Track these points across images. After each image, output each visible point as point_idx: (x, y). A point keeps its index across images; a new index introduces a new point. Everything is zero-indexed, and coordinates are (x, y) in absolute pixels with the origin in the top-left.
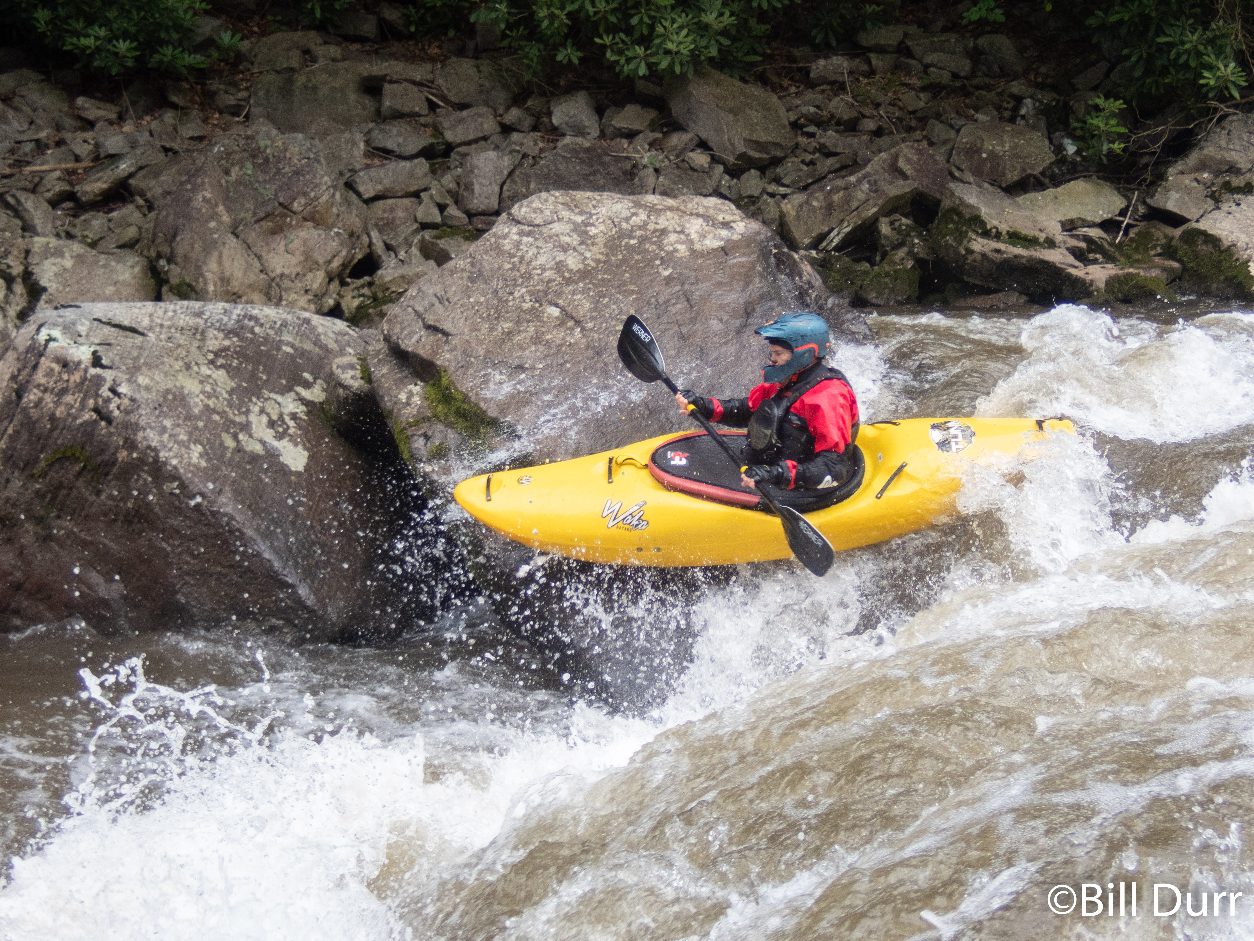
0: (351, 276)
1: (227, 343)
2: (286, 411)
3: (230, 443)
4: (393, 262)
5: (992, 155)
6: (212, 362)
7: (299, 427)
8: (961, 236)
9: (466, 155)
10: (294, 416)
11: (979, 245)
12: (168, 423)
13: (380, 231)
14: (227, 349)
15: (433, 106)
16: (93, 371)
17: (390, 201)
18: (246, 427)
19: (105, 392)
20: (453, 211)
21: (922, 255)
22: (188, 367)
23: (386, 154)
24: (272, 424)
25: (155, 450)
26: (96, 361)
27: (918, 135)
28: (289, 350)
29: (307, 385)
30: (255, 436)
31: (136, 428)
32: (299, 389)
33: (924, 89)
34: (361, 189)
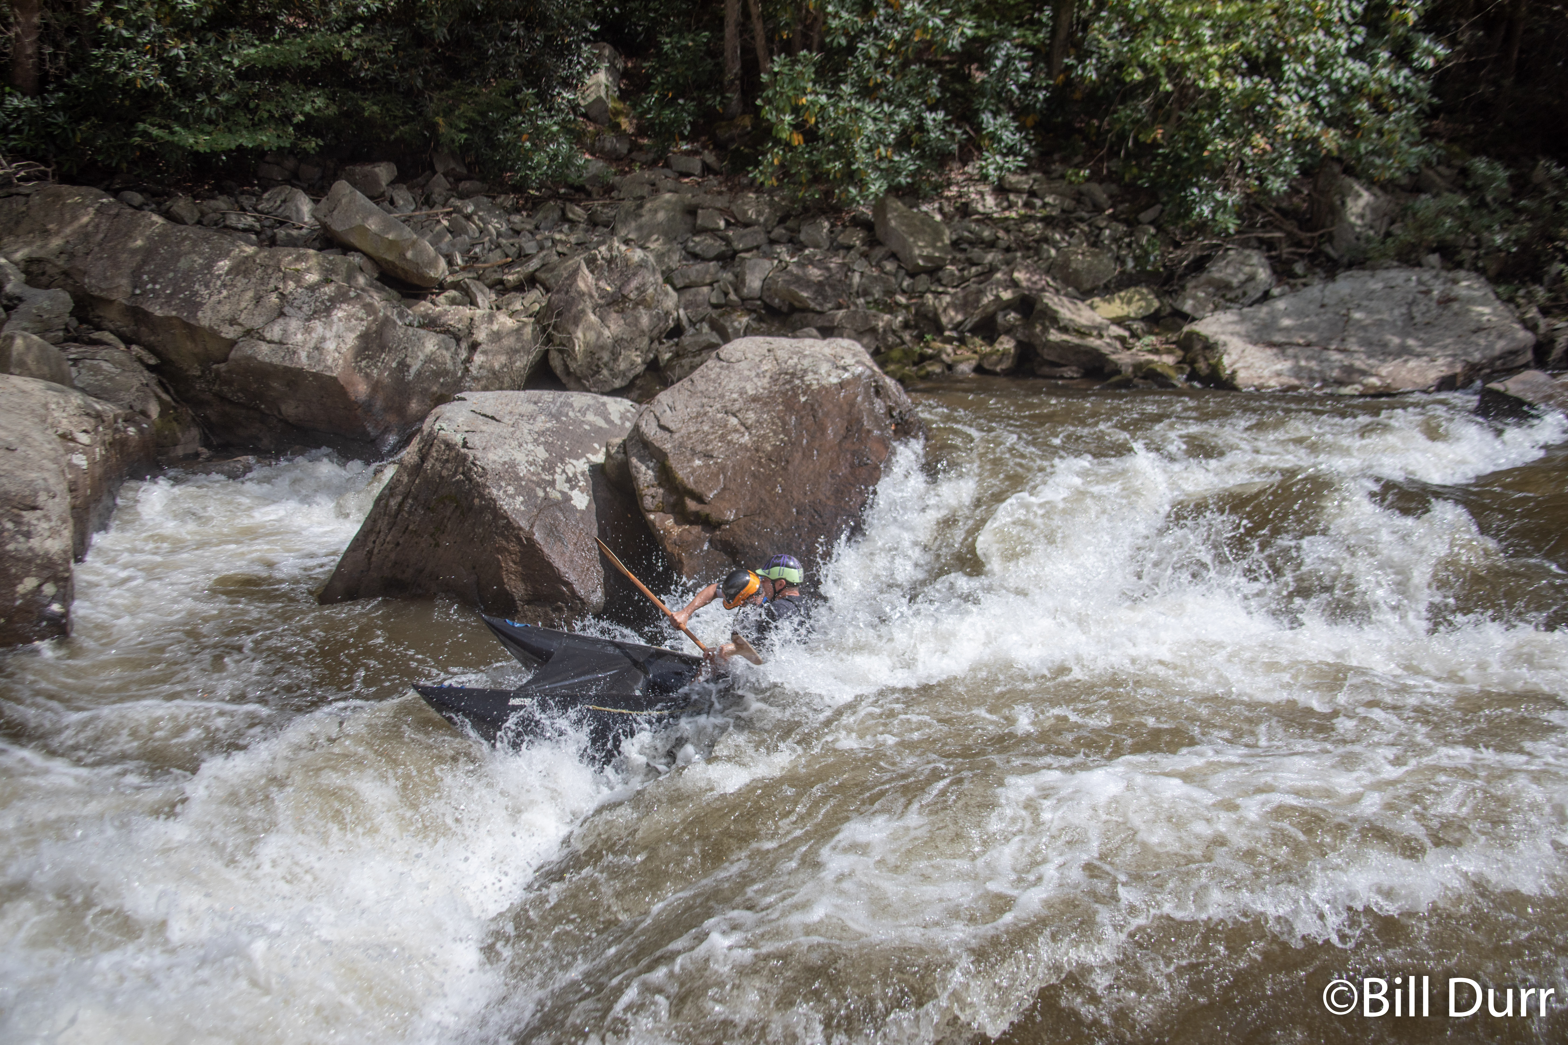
0: (666, 337)
1: (549, 425)
2: (579, 470)
3: (541, 494)
4: (691, 331)
5: (1076, 271)
6: (535, 440)
7: (586, 481)
8: (1045, 330)
9: (744, 259)
10: (583, 474)
11: (1054, 336)
12: (503, 484)
13: (685, 309)
14: (548, 430)
15: (728, 223)
16: (463, 450)
17: (693, 290)
18: (552, 483)
19: (468, 463)
20: (733, 296)
21: (1022, 338)
22: (520, 445)
23: (695, 256)
24: (568, 480)
25: (495, 501)
26: (465, 445)
27: (1031, 252)
28: (587, 427)
29: (595, 452)
30: (558, 487)
31: (485, 486)
32: (589, 455)
33: (1042, 220)
34: (676, 282)
